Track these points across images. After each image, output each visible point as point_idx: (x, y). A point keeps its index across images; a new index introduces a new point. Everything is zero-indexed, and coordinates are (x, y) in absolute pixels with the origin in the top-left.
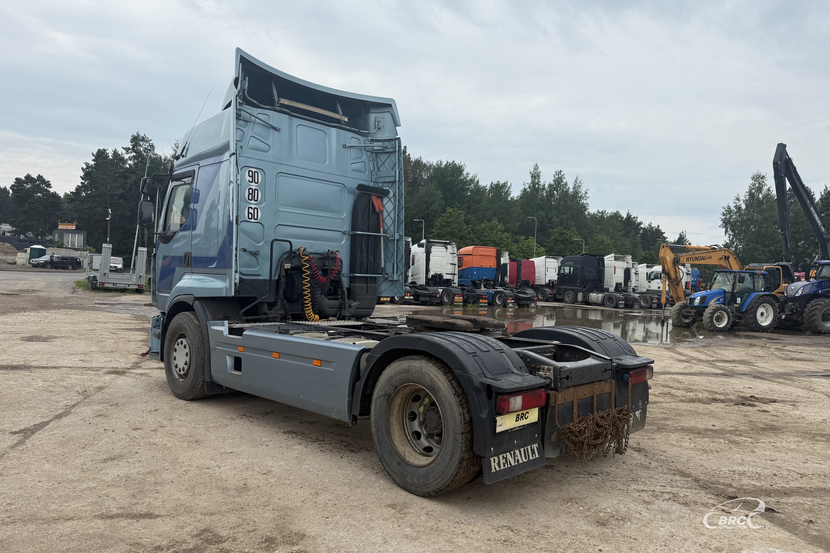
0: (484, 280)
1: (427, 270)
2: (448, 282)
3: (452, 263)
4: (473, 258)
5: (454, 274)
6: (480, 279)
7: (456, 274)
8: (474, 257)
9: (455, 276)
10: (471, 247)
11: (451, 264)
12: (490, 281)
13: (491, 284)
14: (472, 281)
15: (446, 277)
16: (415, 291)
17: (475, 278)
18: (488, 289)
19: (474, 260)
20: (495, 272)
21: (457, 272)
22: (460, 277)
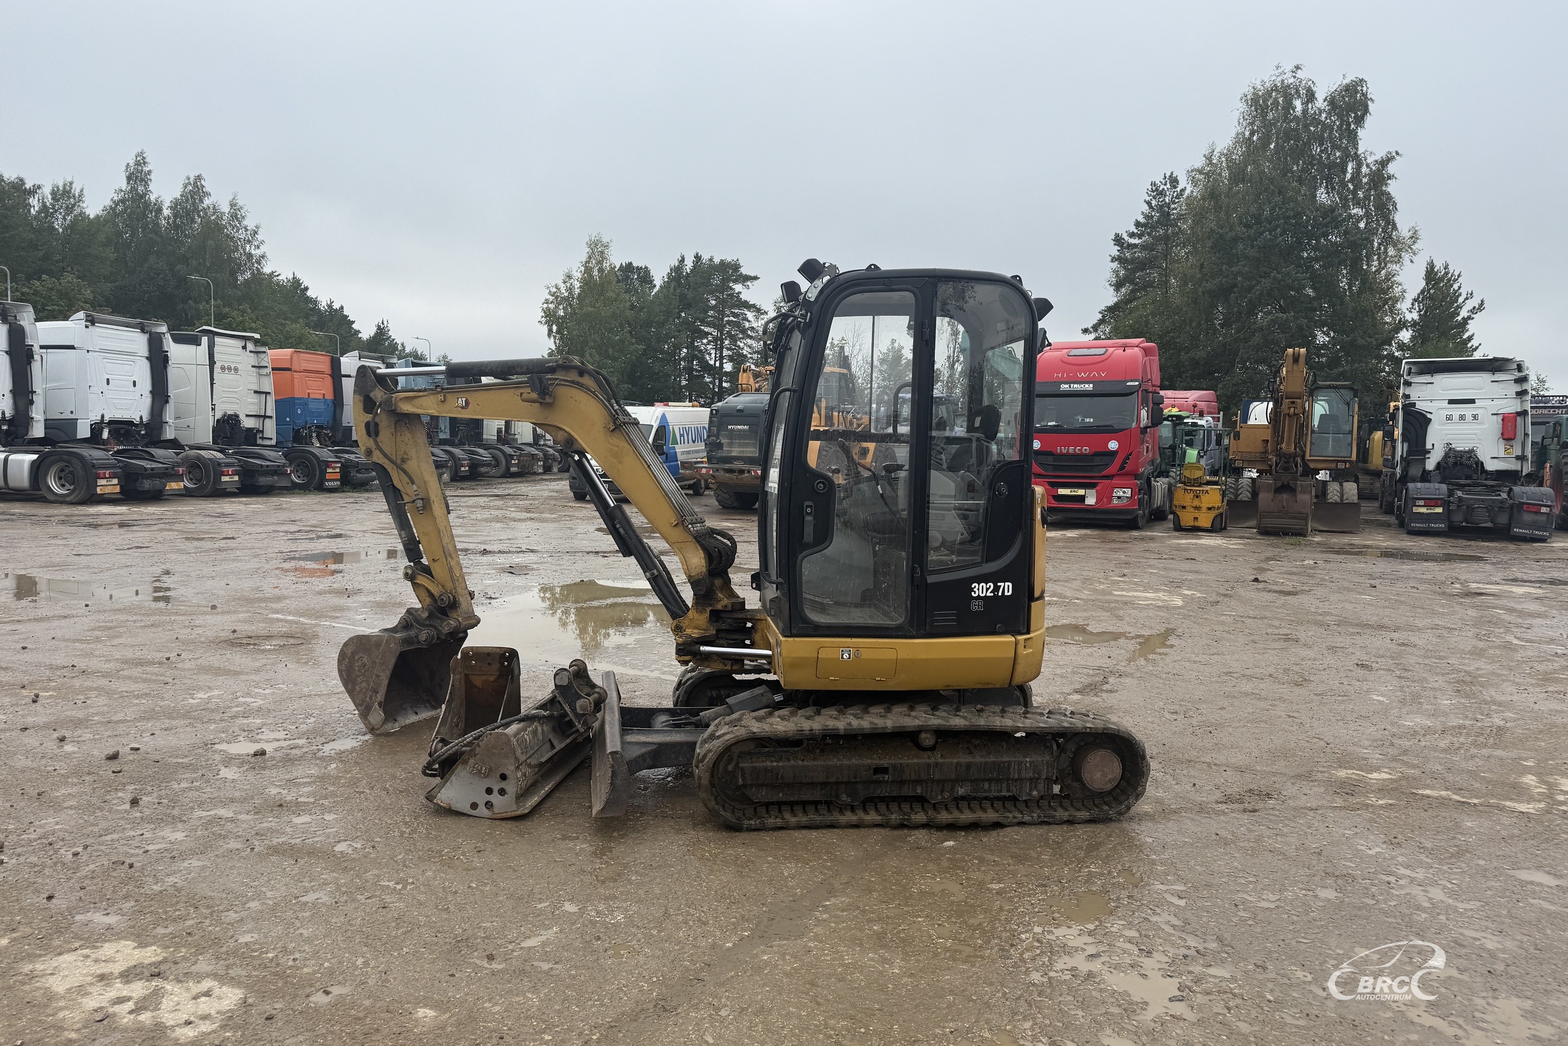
0: (317, 427)
2: (252, 436)
3: (256, 388)
4: (293, 378)
5: (265, 417)
6: (310, 424)
7: (271, 417)
8: (294, 375)
9: (267, 421)
10: (289, 351)
11: (256, 392)
12: (327, 429)
14: (293, 430)
15: (248, 423)
16: (240, 460)
17: (300, 422)
19: (296, 380)
21: (271, 411)
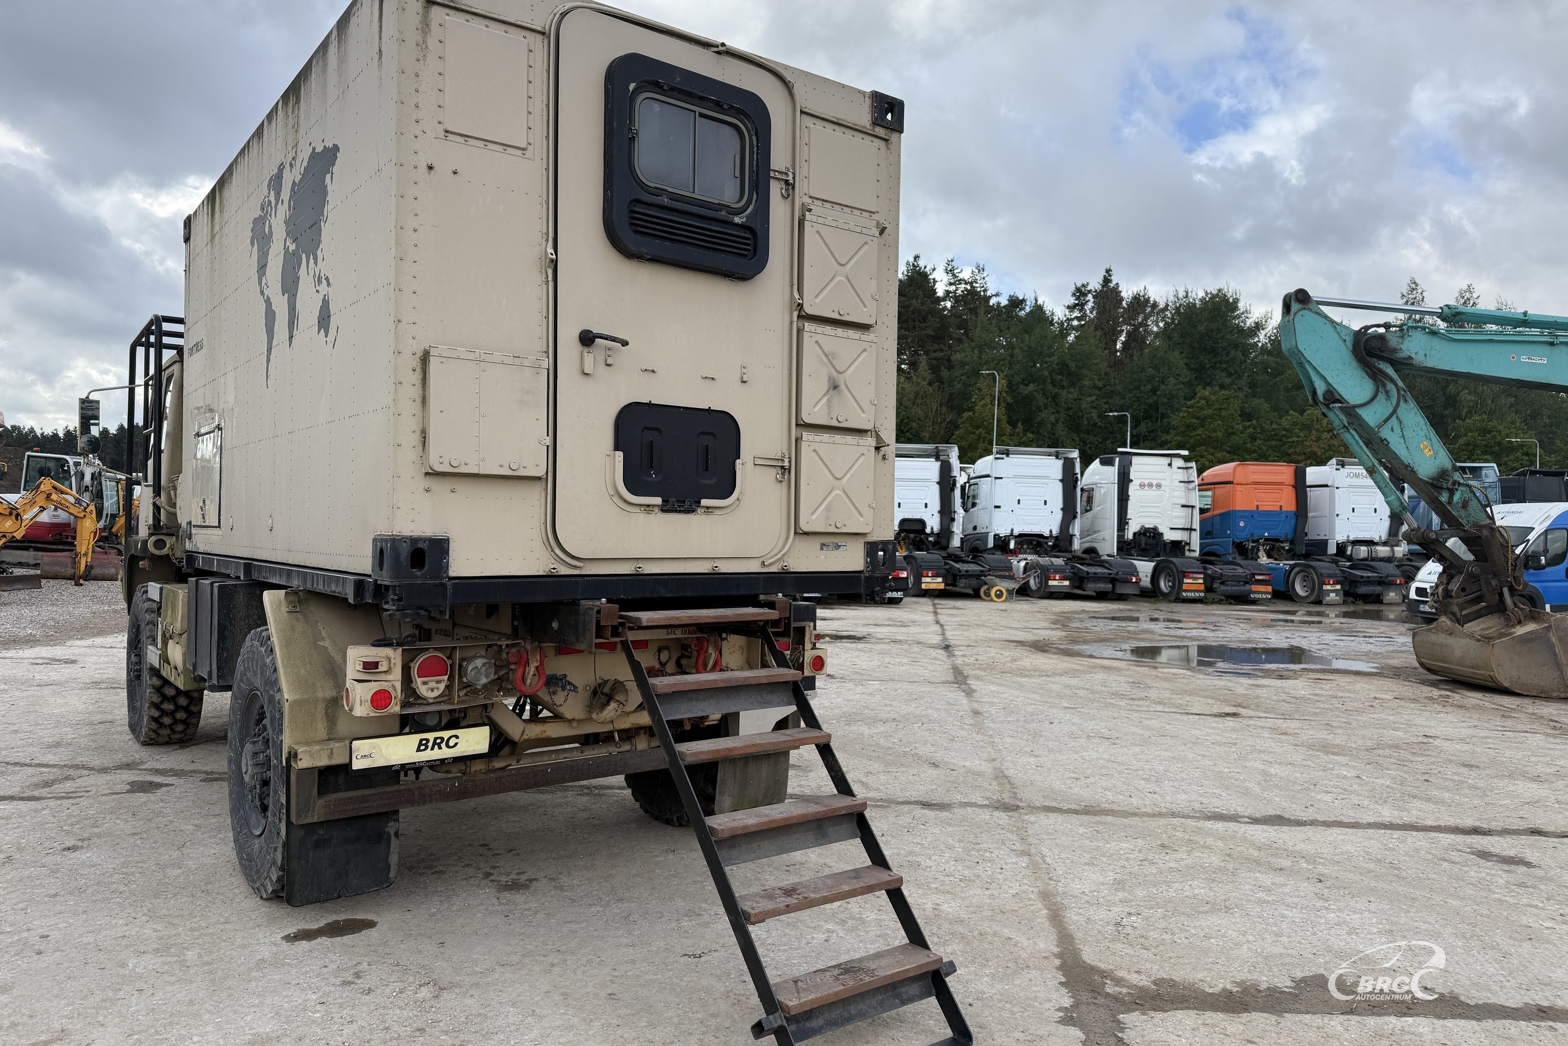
0: (1266, 540)
1: (1123, 521)
2: (1178, 547)
4: (1235, 490)
5: (1191, 530)
6: (1255, 538)
7: (1195, 530)
8: (1239, 488)
9: (1193, 533)
10: (1231, 466)
11: (1183, 506)
12: (1282, 542)
13: (1283, 548)
14: (1234, 542)
15: (1169, 536)
17: (1240, 537)
18: (1276, 559)
19: (1240, 493)
20: (1293, 521)
21: (1196, 525)
22: (1205, 534)
